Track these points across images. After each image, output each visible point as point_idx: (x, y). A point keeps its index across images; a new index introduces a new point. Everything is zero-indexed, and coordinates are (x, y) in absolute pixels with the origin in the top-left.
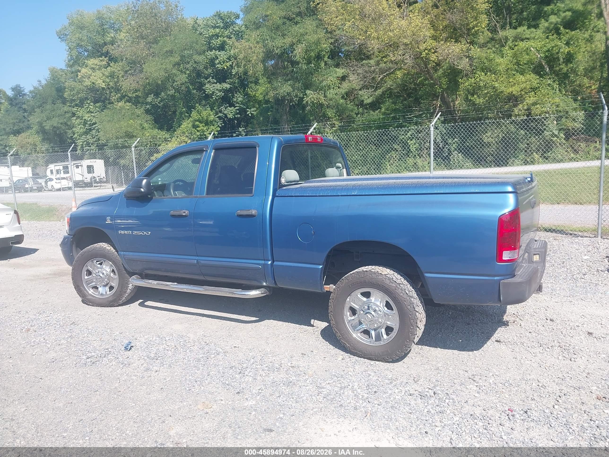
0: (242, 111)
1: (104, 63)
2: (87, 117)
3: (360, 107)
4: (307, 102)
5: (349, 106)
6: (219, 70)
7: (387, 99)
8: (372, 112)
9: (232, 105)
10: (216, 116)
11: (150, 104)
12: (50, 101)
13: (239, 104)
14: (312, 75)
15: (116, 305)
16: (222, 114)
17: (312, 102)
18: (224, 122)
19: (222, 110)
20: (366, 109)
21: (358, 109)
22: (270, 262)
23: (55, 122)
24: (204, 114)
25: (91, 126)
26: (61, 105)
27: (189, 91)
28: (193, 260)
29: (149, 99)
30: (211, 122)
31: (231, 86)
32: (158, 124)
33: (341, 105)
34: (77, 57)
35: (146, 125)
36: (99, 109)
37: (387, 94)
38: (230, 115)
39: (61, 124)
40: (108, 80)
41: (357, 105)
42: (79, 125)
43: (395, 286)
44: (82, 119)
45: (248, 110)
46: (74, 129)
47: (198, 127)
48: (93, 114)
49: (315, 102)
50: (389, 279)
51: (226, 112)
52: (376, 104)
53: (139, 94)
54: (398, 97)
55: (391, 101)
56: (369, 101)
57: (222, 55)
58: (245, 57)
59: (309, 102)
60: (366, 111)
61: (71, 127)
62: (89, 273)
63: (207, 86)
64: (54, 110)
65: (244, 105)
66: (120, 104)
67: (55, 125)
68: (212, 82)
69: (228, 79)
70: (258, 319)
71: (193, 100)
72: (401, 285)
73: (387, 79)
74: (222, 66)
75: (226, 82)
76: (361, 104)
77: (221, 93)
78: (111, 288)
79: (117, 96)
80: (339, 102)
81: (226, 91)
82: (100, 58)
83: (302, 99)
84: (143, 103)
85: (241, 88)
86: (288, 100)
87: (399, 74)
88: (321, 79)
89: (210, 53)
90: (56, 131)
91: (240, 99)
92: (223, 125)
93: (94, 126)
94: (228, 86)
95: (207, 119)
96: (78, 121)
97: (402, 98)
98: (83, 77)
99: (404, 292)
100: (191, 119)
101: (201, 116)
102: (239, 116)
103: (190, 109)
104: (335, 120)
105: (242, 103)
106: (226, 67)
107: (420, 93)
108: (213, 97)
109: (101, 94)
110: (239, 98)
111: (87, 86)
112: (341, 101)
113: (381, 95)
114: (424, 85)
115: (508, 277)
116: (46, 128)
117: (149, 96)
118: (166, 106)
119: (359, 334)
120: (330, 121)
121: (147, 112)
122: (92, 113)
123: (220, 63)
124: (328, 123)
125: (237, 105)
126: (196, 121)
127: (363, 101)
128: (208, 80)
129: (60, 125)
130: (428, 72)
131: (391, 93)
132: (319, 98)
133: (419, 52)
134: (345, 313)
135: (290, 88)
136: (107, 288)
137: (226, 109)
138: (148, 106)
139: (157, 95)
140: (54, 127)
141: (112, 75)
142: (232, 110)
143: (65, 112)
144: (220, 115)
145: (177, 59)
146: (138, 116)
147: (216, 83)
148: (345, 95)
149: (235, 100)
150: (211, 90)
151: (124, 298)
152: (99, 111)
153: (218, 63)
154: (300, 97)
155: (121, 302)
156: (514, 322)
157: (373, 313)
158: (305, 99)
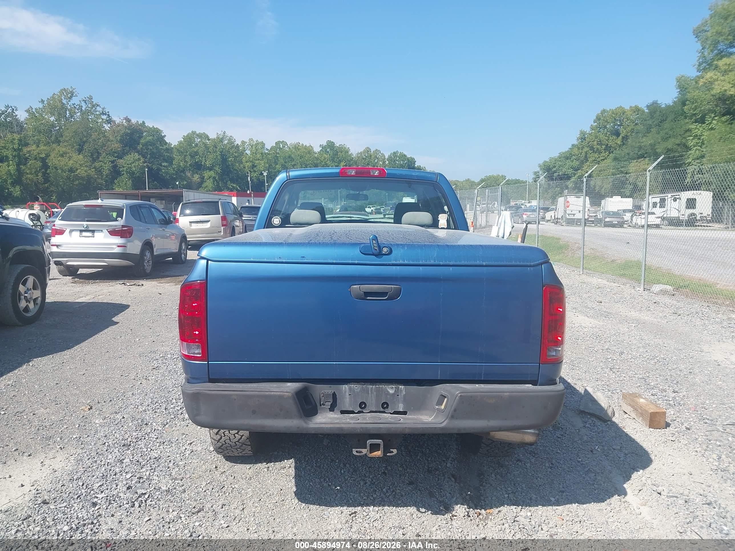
23: (670, 143)
36: (723, 124)
44: (699, 139)
46: (690, 152)
61: (689, 148)
96: (695, 141)
116: (658, 150)
129: (675, 147)
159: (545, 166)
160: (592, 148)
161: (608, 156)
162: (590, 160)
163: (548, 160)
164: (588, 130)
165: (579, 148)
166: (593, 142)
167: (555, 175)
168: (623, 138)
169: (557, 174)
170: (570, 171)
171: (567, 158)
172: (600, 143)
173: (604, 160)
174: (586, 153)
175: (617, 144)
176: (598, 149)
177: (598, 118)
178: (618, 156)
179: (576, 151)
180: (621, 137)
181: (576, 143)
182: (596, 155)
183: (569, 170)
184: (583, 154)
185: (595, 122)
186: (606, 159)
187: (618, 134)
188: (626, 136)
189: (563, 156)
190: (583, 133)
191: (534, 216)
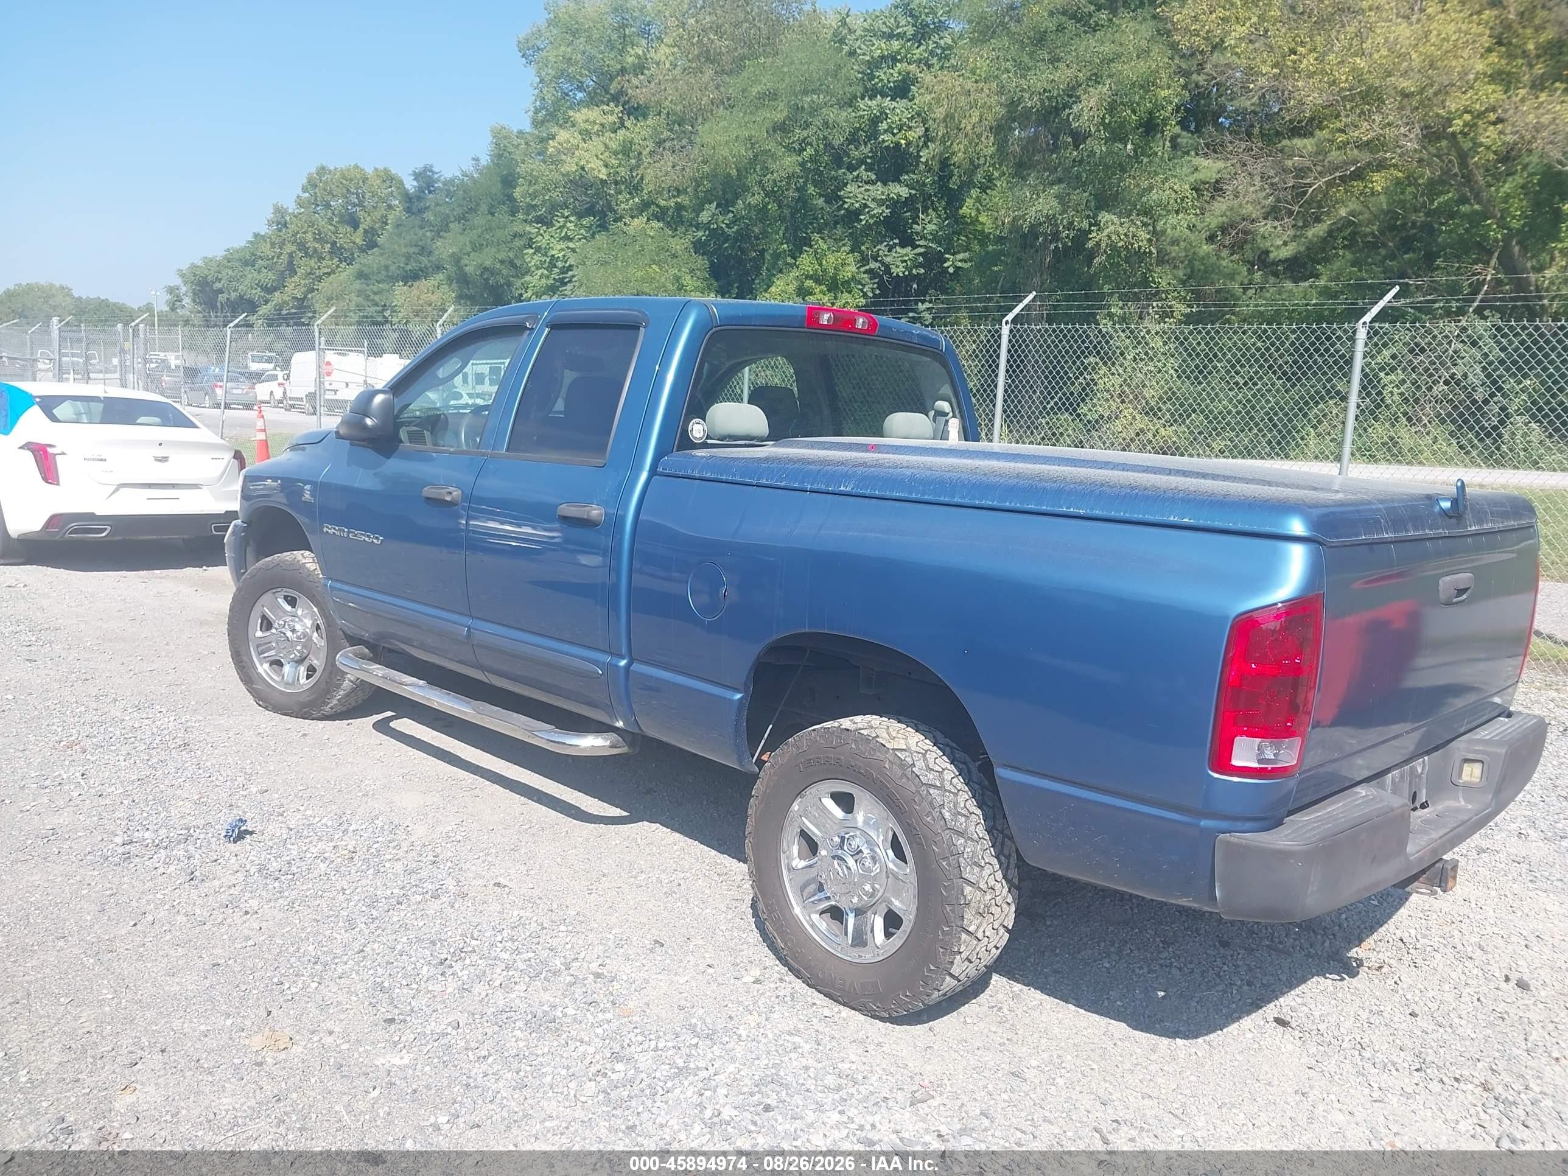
0: (932, 260)
1: (613, 118)
2: (557, 249)
3: (1259, 269)
4: (1098, 244)
5: (1224, 263)
6: (888, 147)
7: (1341, 252)
8: (1289, 285)
9: (907, 241)
10: (862, 269)
11: (706, 226)
12: (484, 208)
13: (926, 239)
14: (1123, 170)
15: (316, 714)
16: (878, 265)
17: (1113, 247)
18: (881, 284)
19: (881, 253)
20: (1276, 274)
21: (1250, 272)
22: (623, 663)
23: (489, 258)
24: (831, 260)
25: (563, 273)
26: (507, 218)
27: (803, 200)
28: (460, 624)
29: (705, 217)
30: (847, 283)
31: (913, 192)
32: (717, 280)
33: (1203, 258)
34: (556, 102)
35: (687, 280)
36: (587, 232)
37: (1344, 238)
38: (897, 266)
39: (502, 262)
40: (615, 162)
41: (1249, 262)
42: (537, 269)
43: (913, 789)
44: (545, 255)
45: (947, 256)
46: (528, 278)
47: (811, 294)
48: (571, 245)
49: (1120, 244)
50: (902, 764)
51: (888, 260)
52: (1306, 263)
53: (682, 199)
54: (1373, 246)
55: (1349, 256)
56: (1286, 253)
57: (899, 109)
58: (948, 117)
59: (1103, 245)
60: (1272, 279)
61: (521, 271)
62: (267, 624)
63: (849, 188)
64: (489, 229)
65: (940, 245)
66: (636, 222)
67: (488, 263)
68: (865, 178)
69: (907, 173)
70: (625, 814)
71: (811, 224)
72: (932, 791)
73: (1339, 192)
74: (894, 139)
75: (899, 182)
76: (1263, 261)
77: (884, 208)
78: (311, 670)
79: (631, 202)
80: (1198, 250)
81: (896, 205)
82: (605, 107)
83: (1084, 234)
84: (691, 225)
85: (942, 198)
86: (1045, 234)
87: (1379, 181)
88: (1145, 184)
89: (870, 103)
90: (488, 279)
91: (931, 227)
92: (878, 292)
93: (570, 273)
94: (905, 192)
95: (836, 275)
96: (537, 258)
97: (1383, 252)
98: (559, 152)
99: (936, 815)
100: (795, 273)
101: (821, 265)
102: (922, 271)
103: (800, 244)
104: (1175, 298)
105: (935, 238)
106: (903, 142)
107: (1440, 240)
108: (862, 217)
109: (598, 195)
110: (929, 224)
111: (567, 174)
112: (1205, 247)
113: (1324, 240)
114: (1452, 215)
115: (1249, 825)
116: (467, 269)
117: (707, 206)
118: (743, 236)
119: (815, 917)
120: (1161, 299)
121: (699, 247)
122: (570, 240)
123: (889, 129)
124: (1155, 304)
125: (922, 243)
126: (808, 277)
127: (1267, 252)
128: (855, 174)
129: (498, 266)
130: (1468, 179)
131: (1354, 234)
132: (1134, 236)
133: (1442, 117)
134: (785, 844)
135: (1055, 203)
136: (302, 670)
137: (889, 251)
138: (700, 234)
139: (725, 205)
140: (486, 269)
141: (626, 150)
142: (906, 255)
143: (515, 236)
144: (873, 265)
145: (779, 115)
146: (674, 256)
147: (874, 183)
148: (1219, 233)
149: (917, 228)
150: (860, 196)
151: (335, 702)
152: (585, 238)
153: (886, 131)
154: (1079, 230)
155: (327, 709)
156: (1381, 967)
157: (851, 862)
158: (1094, 235)
159: (195, 275)
160: (302, 246)
161: (338, 266)
162: (301, 271)
163: (200, 263)
164: (291, 207)
165: (273, 245)
166: (304, 233)
167: (222, 298)
168: (366, 231)
169: (225, 296)
170: (256, 294)
171: (246, 263)
172: (319, 238)
173: (329, 274)
174: (290, 255)
175: (354, 243)
176: (315, 250)
177: (312, 184)
178: (364, 269)
179: (266, 249)
180: (361, 230)
181: (264, 230)
182: (312, 263)
183: (254, 291)
184: (285, 258)
185: (304, 190)
186: (333, 272)
187: (354, 223)
188: (372, 228)
189: (236, 256)
190: (279, 211)
191: (239, 392)
